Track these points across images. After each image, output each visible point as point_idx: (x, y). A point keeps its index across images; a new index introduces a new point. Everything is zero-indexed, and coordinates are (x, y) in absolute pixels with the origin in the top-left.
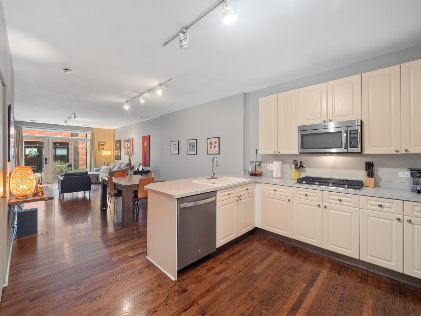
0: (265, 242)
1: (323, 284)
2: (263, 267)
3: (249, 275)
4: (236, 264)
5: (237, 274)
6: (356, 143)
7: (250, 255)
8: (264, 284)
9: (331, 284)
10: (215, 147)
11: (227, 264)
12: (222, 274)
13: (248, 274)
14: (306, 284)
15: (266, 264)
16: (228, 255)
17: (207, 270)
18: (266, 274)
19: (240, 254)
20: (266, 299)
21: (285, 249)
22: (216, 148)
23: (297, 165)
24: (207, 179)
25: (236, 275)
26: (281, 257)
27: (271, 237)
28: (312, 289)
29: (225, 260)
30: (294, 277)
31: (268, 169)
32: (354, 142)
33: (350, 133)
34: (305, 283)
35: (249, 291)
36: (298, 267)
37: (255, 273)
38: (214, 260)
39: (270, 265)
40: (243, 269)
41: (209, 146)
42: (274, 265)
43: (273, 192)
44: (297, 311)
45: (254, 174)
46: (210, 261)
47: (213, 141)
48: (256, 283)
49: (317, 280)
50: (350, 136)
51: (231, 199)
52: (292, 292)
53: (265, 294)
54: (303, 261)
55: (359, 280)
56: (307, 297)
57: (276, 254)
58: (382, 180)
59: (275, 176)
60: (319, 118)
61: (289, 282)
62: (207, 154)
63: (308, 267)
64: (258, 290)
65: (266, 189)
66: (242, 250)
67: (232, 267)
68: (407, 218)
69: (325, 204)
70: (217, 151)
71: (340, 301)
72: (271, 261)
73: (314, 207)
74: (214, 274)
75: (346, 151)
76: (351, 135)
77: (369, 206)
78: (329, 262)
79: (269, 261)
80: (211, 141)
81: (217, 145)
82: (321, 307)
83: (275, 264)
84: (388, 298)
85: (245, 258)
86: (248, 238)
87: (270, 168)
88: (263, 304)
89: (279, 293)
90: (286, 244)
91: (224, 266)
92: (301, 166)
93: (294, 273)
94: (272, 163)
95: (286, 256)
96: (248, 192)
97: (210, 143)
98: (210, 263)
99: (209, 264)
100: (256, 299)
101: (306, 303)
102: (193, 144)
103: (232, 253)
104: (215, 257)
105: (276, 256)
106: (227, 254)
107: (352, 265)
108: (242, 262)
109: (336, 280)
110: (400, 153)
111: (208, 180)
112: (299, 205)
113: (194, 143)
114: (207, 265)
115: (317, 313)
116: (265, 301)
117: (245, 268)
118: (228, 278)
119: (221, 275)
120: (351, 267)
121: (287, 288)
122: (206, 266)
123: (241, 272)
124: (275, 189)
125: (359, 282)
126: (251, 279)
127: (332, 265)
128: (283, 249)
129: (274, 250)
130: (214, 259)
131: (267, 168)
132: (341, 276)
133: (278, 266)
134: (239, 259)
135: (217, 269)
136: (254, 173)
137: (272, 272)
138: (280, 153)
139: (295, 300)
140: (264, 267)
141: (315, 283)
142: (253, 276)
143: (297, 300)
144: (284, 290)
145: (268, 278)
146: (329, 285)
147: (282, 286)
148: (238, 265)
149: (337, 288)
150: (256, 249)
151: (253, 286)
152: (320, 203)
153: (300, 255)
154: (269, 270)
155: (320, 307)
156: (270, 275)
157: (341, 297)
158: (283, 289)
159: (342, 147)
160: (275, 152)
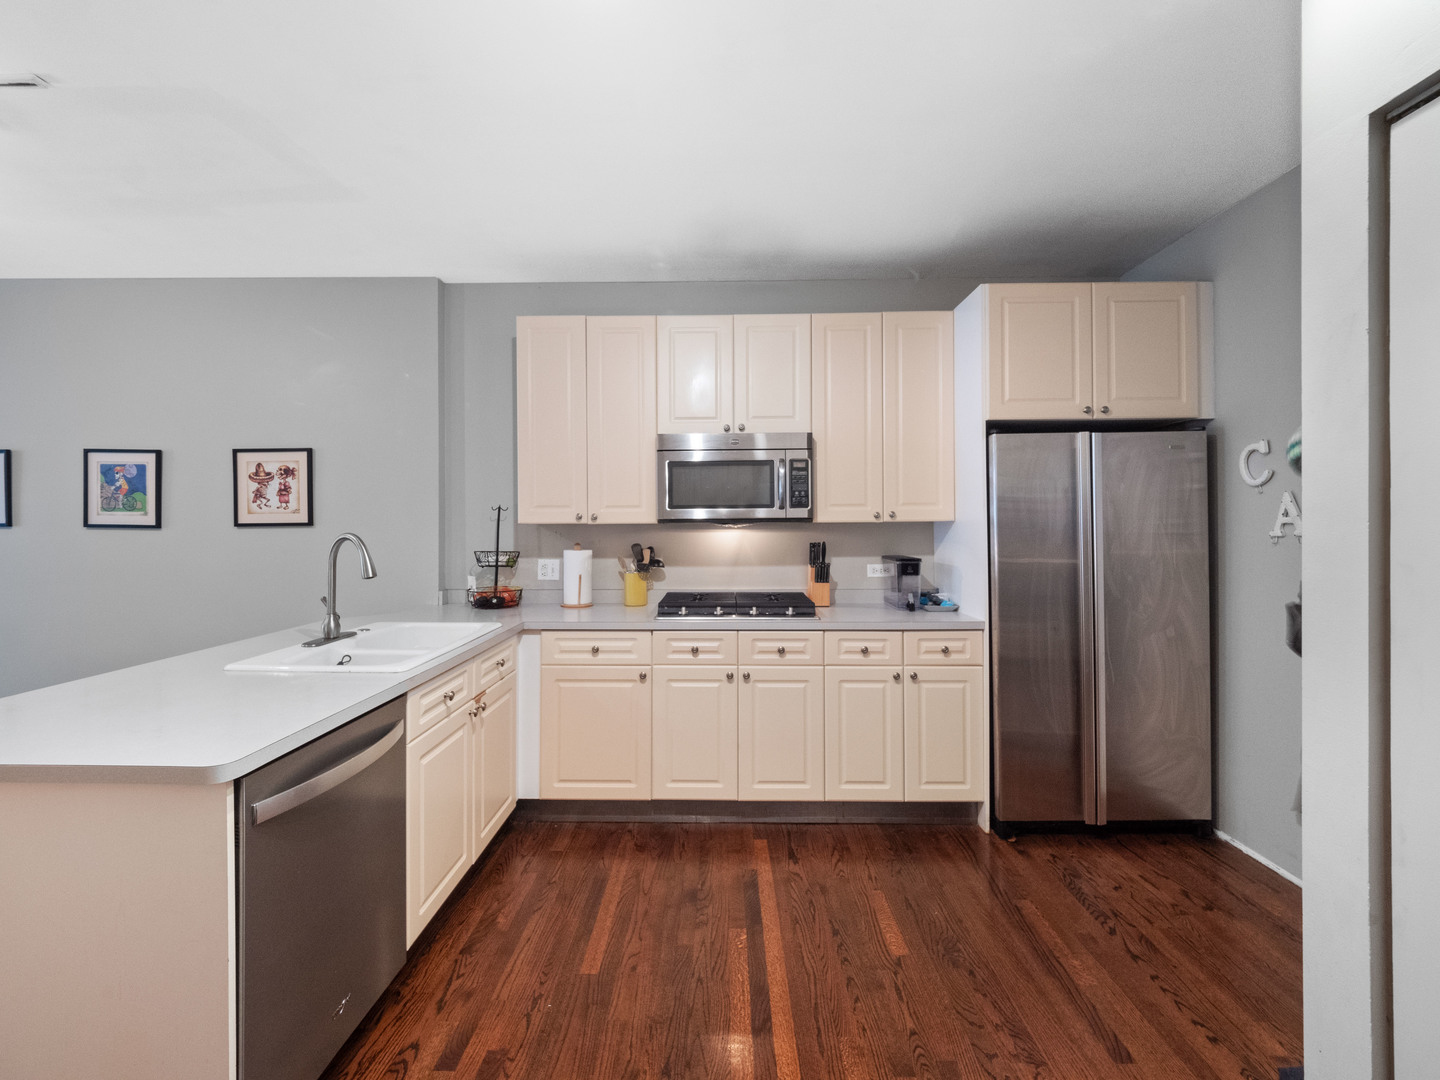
0: (562, 843)
1: (778, 904)
2: (605, 940)
3: (574, 995)
4: (503, 977)
5: (528, 1016)
6: (803, 493)
7: (536, 916)
8: (638, 998)
9: (795, 896)
10: (284, 491)
11: (469, 995)
12: (469, 1050)
13: (568, 994)
14: (745, 931)
15: (609, 924)
16: (453, 956)
17: (390, 1071)
18: (626, 958)
19: (500, 926)
20: (675, 1050)
21: (636, 845)
22: (292, 497)
23: (643, 559)
24: (308, 644)
25: (528, 1022)
26: (637, 875)
27: (574, 818)
28: (766, 936)
29: (449, 983)
30: (706, 924)
31: (540, 577)
32: (800, 492)
33: (792, 469)
34: (742, 928)
35: (606, 1054)
36: (699, 886)
37: (589, 975)
38: (398, 1009)
39: (623, 920)
40: (542, 983)
41: (247, 488)
42: (634, 913)
43: (589, 657)
44: (770, 1030)
45: (495, 601)
46: (382, 1024)
47: (272, 463)
48: (612, 1010)
49: (762, 903)
50: (791, 475)
51: (452, 716)
52: (726, 978)
53: (661, 1034)
54: (702, 862)
55: (837, 855)
56: (769, 968)
57: (619, 871)
58: (838, 587)
59: (571, 598)
60: (713, 418)
61: (703, 949)
62: (237, 524)
63: (722, 874)
64: (635, 1032)
65: (562, 652)
66: (499, 910)
67: (495, 996)
68: (909, 671)
69: (744, 669)
70: (297, 511)
71: (835, 933)
72: (619, 903)
73: (716, 685)
74: (436, 1073)
75: (781, 514)
76: (794, 473)
77: (844, 657)
78: (758, 835)
79: (612, 908)
80: (259, 465)
81: (298, 485)
82: (812, 978)
83: (634, 909)
84: (899, 872)
85: (526, 934)
86: (499, 852)
87: (550, 571)
88: (672, 1073)
89: (696, 1001)
90: (630, 826)
91: (458, 1014)
92: (655, 562)
93: (700, 912)
94: (561, 556)
95: (650, 868)
96: (501, 673)
97: (257, 474)
98: (389, 1031)
99: (384, 1039)
100: (645, 1072)
101: (775, 990)
102: (134, 472)
103: (465, 938)
104: (398, 993)
105: (621, 878)
106: (447, 955)
107: (806, 821)
108: (523, 956)
109: (798, 879)
110: (881, 521)
111: (315, 650)
112: (675, 685)
113: (142, 469)
114: (376, 1048)
115: (813, 1001)
116: (673, 1057)
117: (546, 975)
118: (504, 1052)
119: (465, 1058)
120: (805, 828)
121: (710, 972)
122: (374, 1058)
123: (541, 996)
124: (597, 644)
125: (839, 861)
126: (588, 1007)
127: (768, 842)
128: (631, 844)
129: (607, 862)
130: (397, 1003)
131: (537, 575)
132: (800, 863)
133: (646, 913)
134: (506, 951)
135: (435, 1044)
136: (495, 597)
137: (641, 940)
138: (598, 522)
139: (748, 997)
140: (606, 937)
141: (763, 914)
142: (591, 991)
143: (752, 996)
144: (705, 985)
145: (639, 969)
146: (794, 903)
147: (693, 974)
148: (513, 976)
149: (811, 902)
150: (549, 883)
151: (610, 1026)
152: (731, 669)
153: (683, 845)
154: (627, 938)
155: (809, 980)
156: (641, 955)
157: (830, 922)
158: (700, 980)
159: (771, 505)
160: (580, 518)
